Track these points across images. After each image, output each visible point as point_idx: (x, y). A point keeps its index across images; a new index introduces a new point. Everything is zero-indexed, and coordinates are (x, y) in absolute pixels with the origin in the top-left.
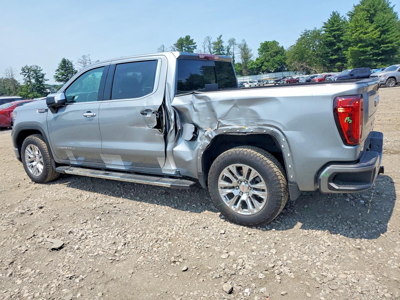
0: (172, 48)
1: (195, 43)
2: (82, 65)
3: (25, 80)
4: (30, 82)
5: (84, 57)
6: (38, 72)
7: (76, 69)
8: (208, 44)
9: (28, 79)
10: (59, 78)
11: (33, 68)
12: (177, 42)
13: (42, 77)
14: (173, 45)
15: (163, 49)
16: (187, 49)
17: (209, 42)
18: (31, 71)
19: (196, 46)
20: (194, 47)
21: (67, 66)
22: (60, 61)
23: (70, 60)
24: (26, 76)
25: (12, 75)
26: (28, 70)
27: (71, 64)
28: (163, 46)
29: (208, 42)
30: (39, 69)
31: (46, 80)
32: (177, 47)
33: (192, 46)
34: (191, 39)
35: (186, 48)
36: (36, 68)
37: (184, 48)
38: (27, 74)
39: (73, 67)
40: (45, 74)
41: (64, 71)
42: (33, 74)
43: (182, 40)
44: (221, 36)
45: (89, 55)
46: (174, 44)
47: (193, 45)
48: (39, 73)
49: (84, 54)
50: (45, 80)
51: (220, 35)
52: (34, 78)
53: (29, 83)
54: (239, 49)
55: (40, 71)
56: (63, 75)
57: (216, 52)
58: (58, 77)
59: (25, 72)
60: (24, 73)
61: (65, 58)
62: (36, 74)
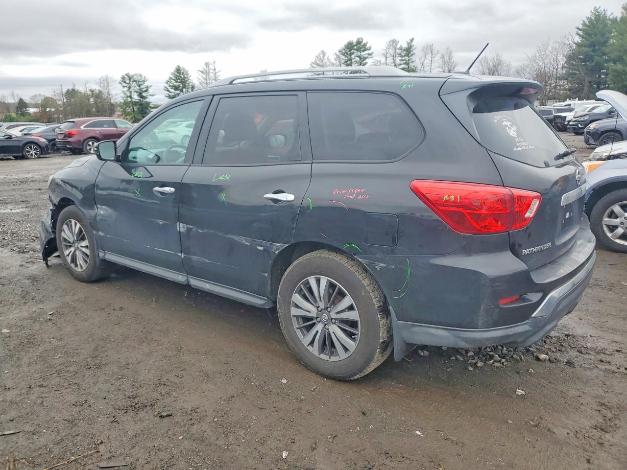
0: (335, 56)
1: (370, 49)
2: (205, 77)
3: (125, 94)
4: (131, 97)
5: (207, 64)
6: (142, 83)
7: (194, 82)
8: (391, 51)
9: (128, 94)
10: (170, 92)
11: (136, 78)
12: (343, 47)
13: (146, 91)
14: (337, 52)
15: (322, 58)
16: (358, 59)
17: (395, 48)
18: (133, 82)
19: (372, 53)
20: (369, 54)
21: (182, 76)
22: (173, 69)
23: (186, 69)
24: (126, 89)
25: (108, 86)
26: (130, 79)
27: (187, 74)
28: (323, 53)
29: (391, 47)
30: (143, 79)
31: (152, 95)
32: (344, 55)
33: (366, 54)
34: (364, 42)
35: (358, 56)
36: (140, 78)
37: (353, 56)
38: (128, 86)
39: (190, 78)
40: (151, 86)
41: (177, 84)
42: (135, 86)
43: (352, 43)
44: (413, 39)
45: (214, 62)
46: (340, 51)
47: (367, 52)
48: (142, 85)
49: (207, 61)
50: (150, 95)
51: (411, 39)
52: (136, 92)
53: (129, 99)
54: (441, 61)
55: (144, 81)
56: (176, 88)
57: (404, 64)
58: (168, 91)
59: (125, 83)
60: (124, 85)
61: (181, 66)
62: (139, 87)
